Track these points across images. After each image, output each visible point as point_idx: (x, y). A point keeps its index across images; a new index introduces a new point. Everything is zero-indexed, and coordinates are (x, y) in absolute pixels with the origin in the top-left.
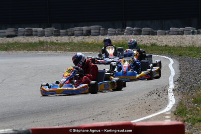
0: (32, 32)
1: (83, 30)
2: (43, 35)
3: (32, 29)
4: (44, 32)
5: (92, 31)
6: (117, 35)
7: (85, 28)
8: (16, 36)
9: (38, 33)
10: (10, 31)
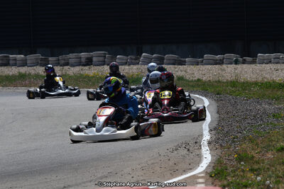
0: (9, 60)
1: (81, 58)
3: (9, 57)
4: (26, 60)
5: (94, 59)
6: (129, 65)
7: (84, 55)
9: (18, 62)
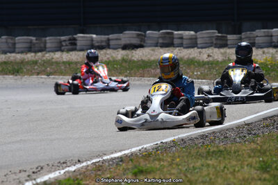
0: (173, 38)
1: (272, 36)
2: (193, 44)
3: (172, 33)
4: (196, 38)
7: (276, 31)
8: (141, 46)
9: (185, 42)
10: (129, 36)
